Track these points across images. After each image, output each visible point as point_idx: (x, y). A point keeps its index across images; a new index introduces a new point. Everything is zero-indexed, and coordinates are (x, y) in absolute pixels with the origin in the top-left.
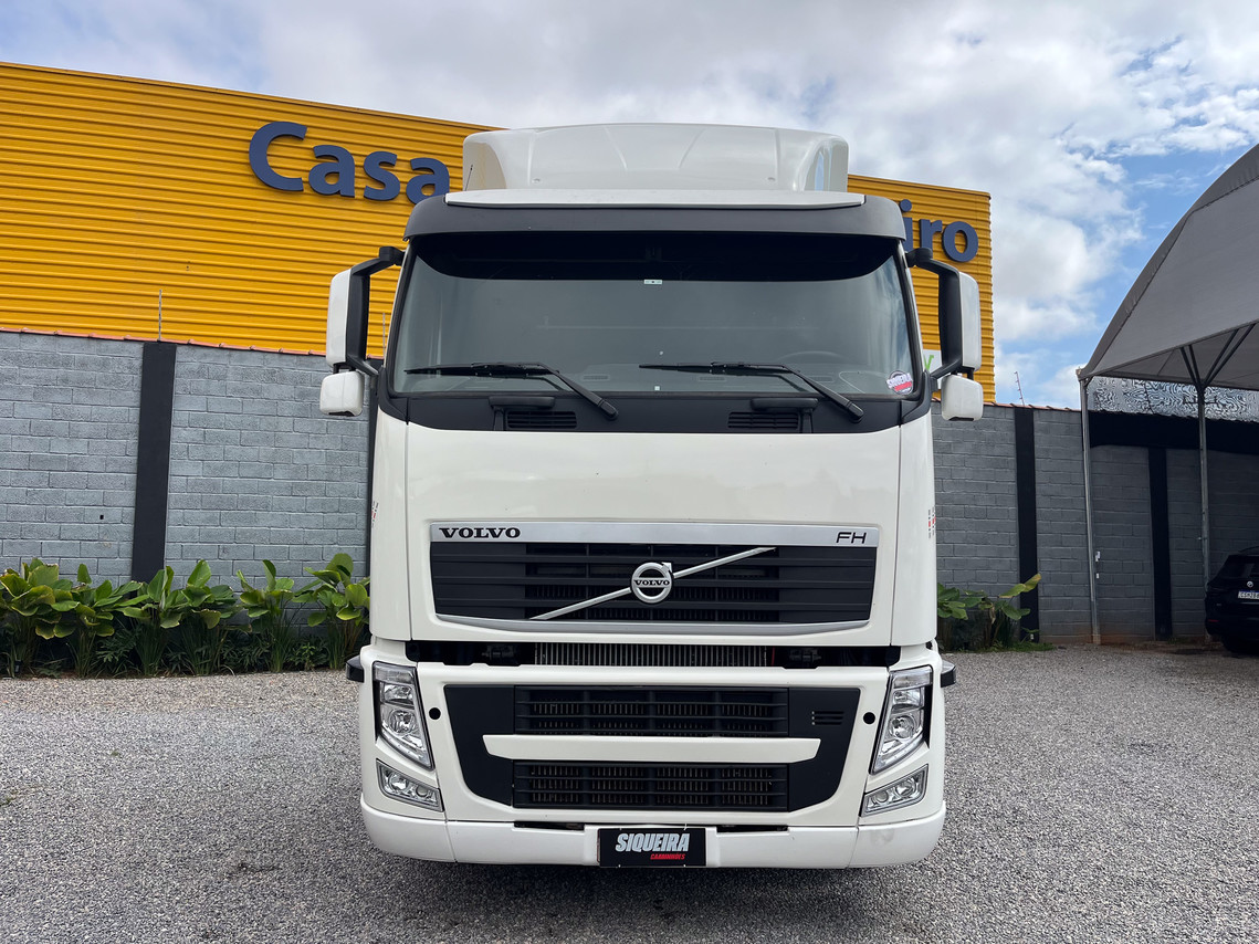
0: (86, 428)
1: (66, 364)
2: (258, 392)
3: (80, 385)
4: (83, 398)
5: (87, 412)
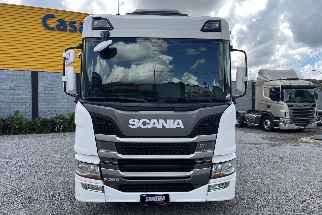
0: (21, 88)
1: (17, 76)
2: (54, 80)
3: (20, 79)
4: (20, 82)
5: (21, 85)
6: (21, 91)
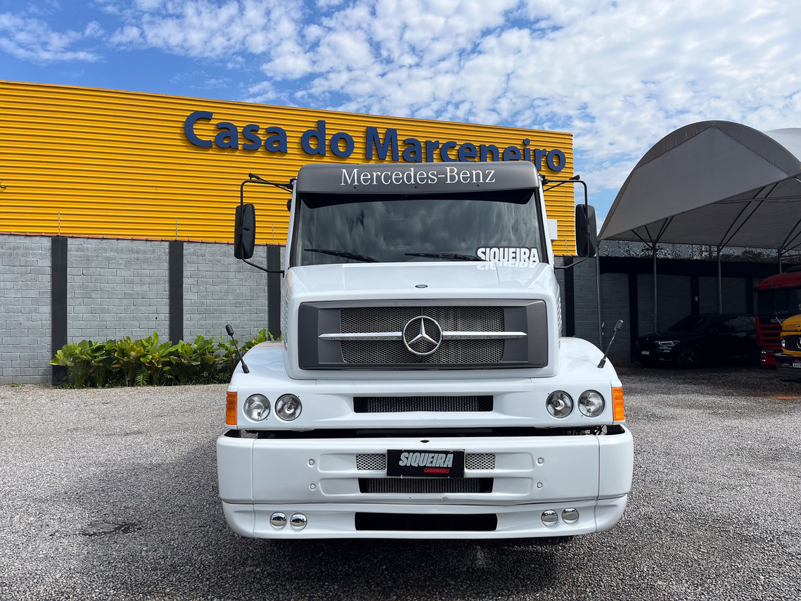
0: (147, 280)
1: (138, 252)
2: (218, 261)
3: (145, 260)
4: (145, 266)
5: (148, 273)
6: (146, 287)
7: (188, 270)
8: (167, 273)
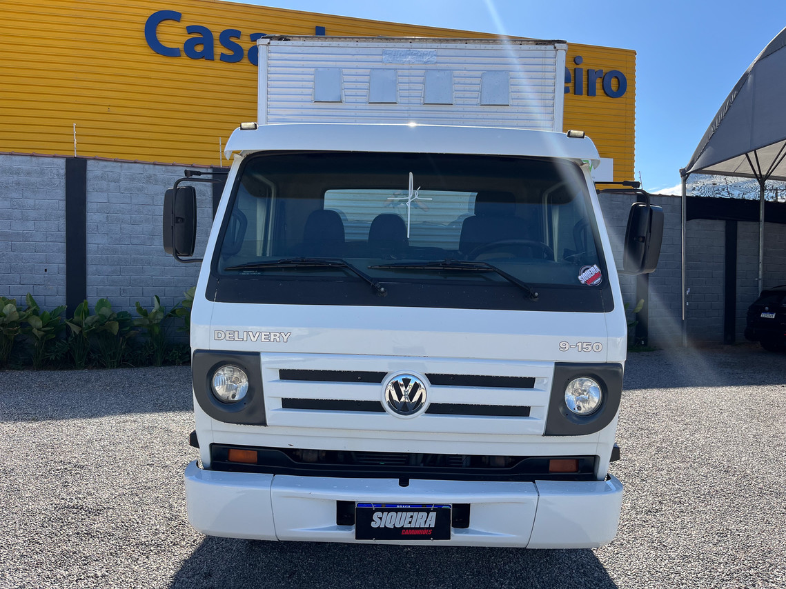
0: (32, 214)
1: (18, 173)
2: (140, 190)
3: (27, 186)
4: (29, 195)
5: (33, 204)
6: (30, 225)
7: (95, 199)
8: (63, 204)
